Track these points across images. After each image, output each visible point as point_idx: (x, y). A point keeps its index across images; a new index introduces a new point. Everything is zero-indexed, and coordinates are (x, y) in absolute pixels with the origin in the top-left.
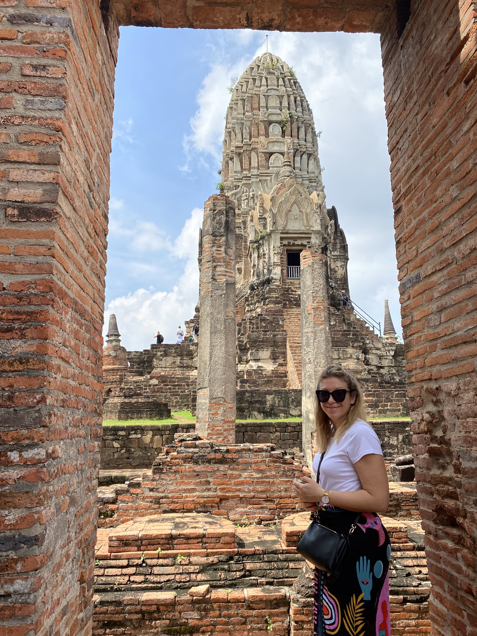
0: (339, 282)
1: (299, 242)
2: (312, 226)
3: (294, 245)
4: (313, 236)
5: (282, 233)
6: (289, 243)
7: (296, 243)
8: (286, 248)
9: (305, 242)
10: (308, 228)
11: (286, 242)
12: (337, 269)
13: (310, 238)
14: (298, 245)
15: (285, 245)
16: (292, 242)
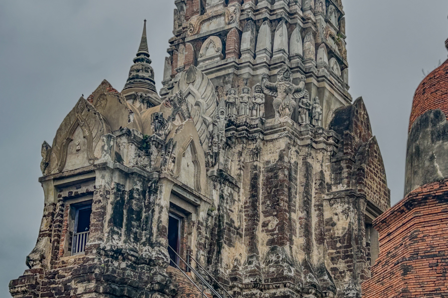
0: (338, 245)
1: (83, 190)
2: (97, 159)
3: (77, 196)
4: (98, 175)
5: (55, 179)
6: (70, 193)
7: (80, 191)
8: (68, 204)
9: (91, 189)
10: (91, 162)
11: (65, 194)
12: (335, 218)
13: (94, 179)
14: (83, 195)
15: (65, 199)
16: (74, 191)
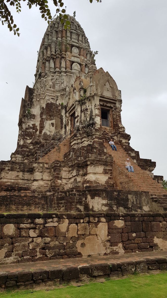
1: (109, 105)
2: (117, 97)
3: (106, 106)
4: (117, 102)
5: (101, 97)
6: (104, 104)
8: (101, 107)
9: (112, 106)
11: (102, 103)
16: (105, 104)
